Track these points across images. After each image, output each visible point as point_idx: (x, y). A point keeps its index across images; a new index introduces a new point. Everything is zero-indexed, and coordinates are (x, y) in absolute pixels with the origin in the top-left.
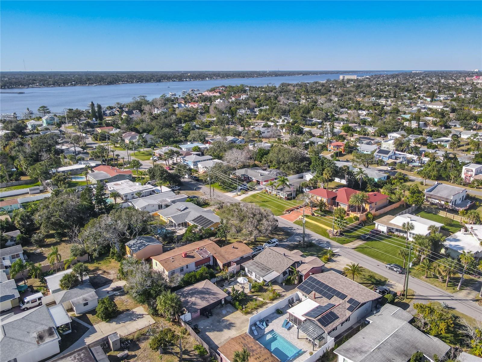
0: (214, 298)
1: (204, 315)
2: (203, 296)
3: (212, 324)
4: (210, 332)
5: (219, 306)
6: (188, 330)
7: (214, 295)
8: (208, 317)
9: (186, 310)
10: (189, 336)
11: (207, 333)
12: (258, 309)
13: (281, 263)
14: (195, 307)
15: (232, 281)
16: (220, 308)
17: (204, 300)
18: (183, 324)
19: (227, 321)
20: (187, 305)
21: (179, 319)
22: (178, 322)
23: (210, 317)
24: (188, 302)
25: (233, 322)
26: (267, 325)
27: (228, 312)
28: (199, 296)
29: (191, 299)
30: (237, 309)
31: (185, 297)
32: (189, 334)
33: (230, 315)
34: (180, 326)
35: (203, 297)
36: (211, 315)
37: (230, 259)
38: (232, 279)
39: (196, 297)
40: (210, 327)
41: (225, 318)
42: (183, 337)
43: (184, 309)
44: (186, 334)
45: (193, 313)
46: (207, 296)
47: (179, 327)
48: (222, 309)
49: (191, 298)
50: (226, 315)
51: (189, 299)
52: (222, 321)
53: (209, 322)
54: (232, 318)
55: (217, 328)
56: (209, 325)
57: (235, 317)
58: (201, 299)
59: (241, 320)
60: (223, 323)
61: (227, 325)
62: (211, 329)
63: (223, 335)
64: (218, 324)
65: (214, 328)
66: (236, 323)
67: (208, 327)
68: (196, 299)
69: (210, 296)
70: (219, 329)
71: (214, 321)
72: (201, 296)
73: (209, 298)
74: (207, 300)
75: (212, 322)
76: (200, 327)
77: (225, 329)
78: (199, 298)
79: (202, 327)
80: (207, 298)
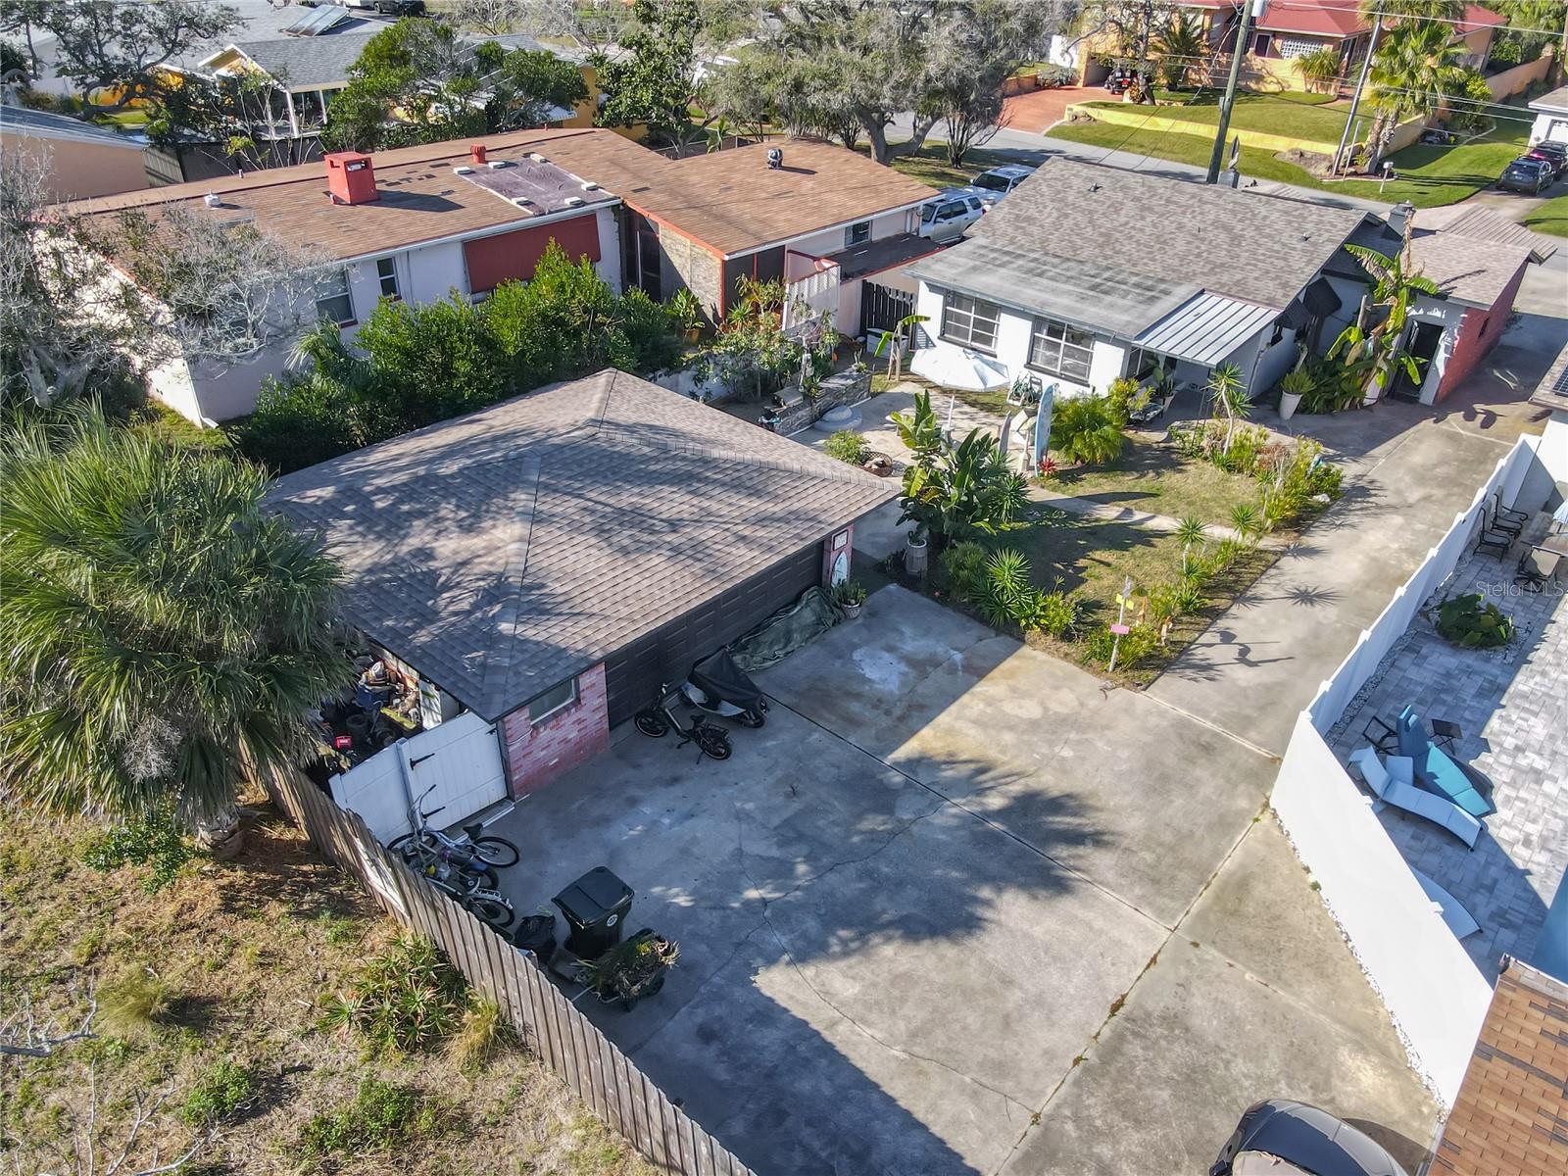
0: (762, 520)
1: (653, 724)
2: (628, 498)
3: (791, 833)
4: (808, 951)
5: (805, 614)
6: (484, 987)
7: (756, 493)
8: (715, 746)
9: (410, 676)
10: (509, 1065)
11: (777, 983)
12: (1216, 614)
13: (1236, 239)
14: (530, 632)
15: (838, 399)
16: (818, 628)
18: (382, 883)
19: (977, 776)
20: (429, 617)
21: (323, 816)
22: (317, 849)
23: (737, 739)
24: (430, 584)
25: (1050, 782)
27: (921, 666)
28: (570, 506)
29: (476, 542)
30: (1012, 632)
31: (391, 525)
32: (506, 1039)
33: (975, 702)
34: (342, 908)
35: (635, 518)
36: (754, 717)
37: (782, 226)
38: (834, 383)
39: (535, 518)
40: (780, 871)
41: (926, 740)
42: (409, 1099)
43: (389, 679)
44: (459, 1048)
45: (519, 720)
46: (672, 502)
47: (323, 930)
48: (836, 635)
49: (468, 528)
50: (917, 711)
51: (449, 546)
52: (907, 785)
53: (750, 806)
54: (1008, 737)
55: (877, 883)
56: (761, 847)
57: (1034, 725)
58: (600, 531)
59: (1124, 754)
60: (934, 806)
61: (996, 826)
62: (799, 906)
63: (1015, 996)
64: (872, 832)
65: (845, 884)
66: (1093, 794)
67: (753, 894)
68: (541, 532)
69: (706, 504)
70: (911, 892)
71: (800, 787)
72: (602, 498)
73: (702, 519)
74: (676, 550)
75: (779, 800)
76: (660, 898)
77: (999, 882)
78: (576, 528)
79: (683, 901)
80: (674, 525)
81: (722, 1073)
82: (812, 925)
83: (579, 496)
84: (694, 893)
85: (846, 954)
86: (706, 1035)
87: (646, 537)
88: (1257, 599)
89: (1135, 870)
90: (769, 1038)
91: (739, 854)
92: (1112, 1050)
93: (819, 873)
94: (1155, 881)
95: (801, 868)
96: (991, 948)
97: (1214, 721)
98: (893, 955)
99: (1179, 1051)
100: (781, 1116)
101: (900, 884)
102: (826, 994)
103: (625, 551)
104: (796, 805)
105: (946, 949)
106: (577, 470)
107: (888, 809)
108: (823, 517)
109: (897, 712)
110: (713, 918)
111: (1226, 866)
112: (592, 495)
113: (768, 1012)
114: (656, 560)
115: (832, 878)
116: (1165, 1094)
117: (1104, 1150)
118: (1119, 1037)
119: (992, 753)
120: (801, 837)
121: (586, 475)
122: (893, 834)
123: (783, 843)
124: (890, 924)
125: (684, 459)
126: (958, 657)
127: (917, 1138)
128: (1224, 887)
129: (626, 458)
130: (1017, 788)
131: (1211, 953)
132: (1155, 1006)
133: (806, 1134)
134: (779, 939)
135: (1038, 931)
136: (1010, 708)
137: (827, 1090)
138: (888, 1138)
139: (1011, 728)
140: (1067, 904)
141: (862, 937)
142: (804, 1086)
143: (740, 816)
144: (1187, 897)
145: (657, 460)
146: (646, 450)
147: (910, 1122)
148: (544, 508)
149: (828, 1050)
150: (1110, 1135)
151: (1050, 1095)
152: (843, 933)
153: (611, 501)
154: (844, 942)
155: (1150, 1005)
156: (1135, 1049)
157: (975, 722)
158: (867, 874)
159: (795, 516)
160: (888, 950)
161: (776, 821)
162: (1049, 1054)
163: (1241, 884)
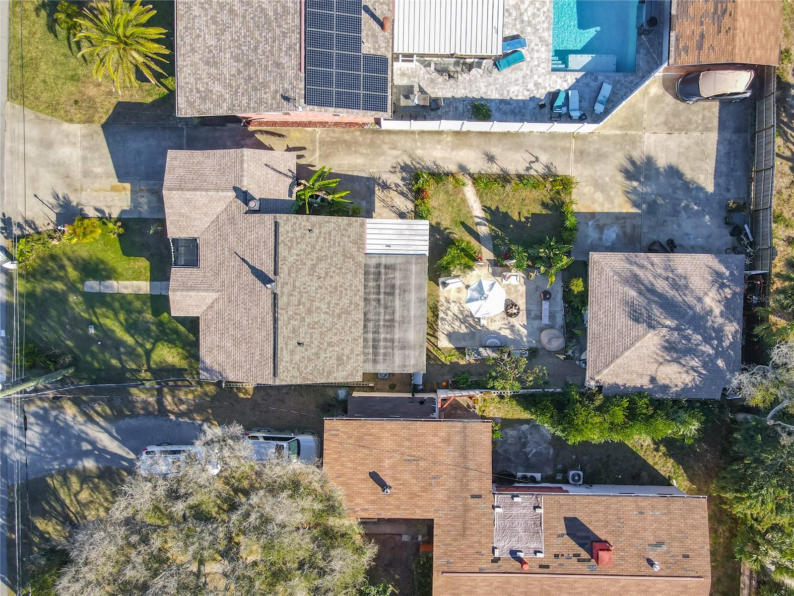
0: (642, 267)
2: (671, 293)
3: (676, 213)
4: (700, 189)
7: (636, 276)
11: (710, 188)
14: (723, 269)
17: (680, 277)
25: (620, 177)
26: (554, 95)
28: (690, 299)
29: (713, 305)
31: (719, 332)
35: (675, 286)
39: (700, 300)
40: (687, 208)
46: (661, 286)
49: (711, 312)
52: (644, 202)
53: (675, 226)
54: (612, 193)
55: (675, 189)
56: (684, 215)
57: (602, 191)
58: (686, 287)
59: (598, 168)
60: (647, 193)
61: (642, 179)
62: (691, 198)
63: (681, 150)
64: (663, 199)
65: (680, 194)
66: (616, 167)
67: (696, 208)
68: (701, 295)
69: (653, 280)
70: (673, 182)
71: (662, 222)
72: (678, 296)
73: (657, 276)
74: (672, 271)
75: (669, 222)
76: (710, 222)
77: (657, 169)
78: (692, 291)
79: (707, 217)
80: (667, 279)
81: (733, 182)
82: (694, 192)
83: (684, 300)
84: (704, 216)
85: (695, 182)
86: (728, 190)
87: (677, 279)
88: (502, 170)
89: (633, 148)
90: (721, 181)
91: (689, 217)
92: (680, 130)
93: (681, 201)
94: (633, 143)
95: (683, 204)
96: (674, 161)
97: (569, 156)
98: (689, 175)
99: (671, 119)
100: (732, 169)
101: (672, 185)
102: (706, 179)
103: (685, 278)
104: (668, 218)
105: (680, 168)
106: (678, 309)
107: (655, 201)
108: (624, 258)
109: (623, 221)
110: (706, 210)
111: (618, 132)
112: (680, 299)
113: (717, 185)
114: (680, 271)
115: (680, 197)
116: (682, 118)
117: (700, 121)
118: (676, 130)
119: (620, 193)
120: (675, 210)
121: (677, 306)
122: (660, 196)
123: (679, 212)
124: (683, 180)
125: (645, 297)
126: (590, 223)
127: (719, 148)
128: (624, 130)
129: (661, 306)
130: (628, 183)
131: (644, 124)
132: (665, 128)
133: (732, 163)
134: (701, 195)
135: (664, 155)
136: (601, 199)
137: (722, 166)
138: (722, 153)
139: (608, 195)
140: (652, 154)
141: (689, 183)
142: (725, 169)
143: (679, 225)
144: (632, 135)
145: (653, 301)
146: (653, 306)
147: (718, 150)
148: (695, 301)
149: (715, 171)
150: (696, 122)
151: (696, 134)
152: (691, 186)
153: (677, 294)
154: (693, 185)
155: (665, 129)
156: (677, 126)
157: (613, 203)
158: (674, 192)
159: (631, 263)
160: (689, 176)
161: (674, 218)
162: (688, 139)
163: (621, 128)
